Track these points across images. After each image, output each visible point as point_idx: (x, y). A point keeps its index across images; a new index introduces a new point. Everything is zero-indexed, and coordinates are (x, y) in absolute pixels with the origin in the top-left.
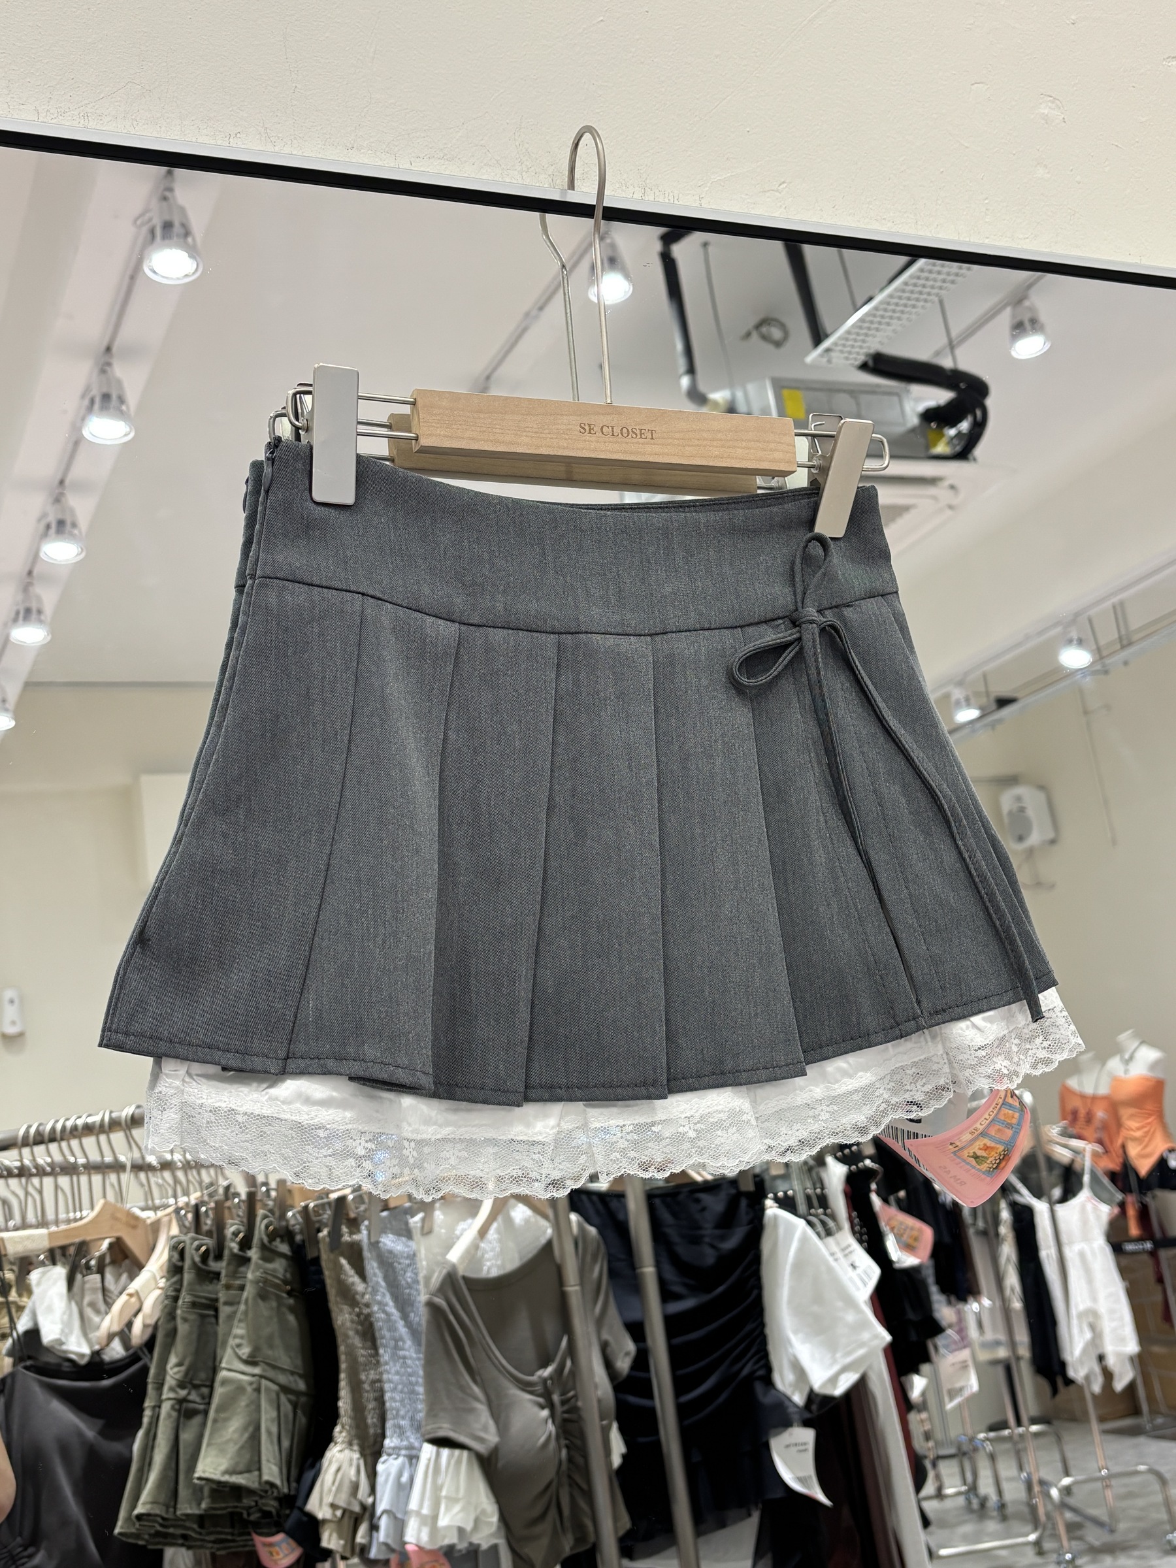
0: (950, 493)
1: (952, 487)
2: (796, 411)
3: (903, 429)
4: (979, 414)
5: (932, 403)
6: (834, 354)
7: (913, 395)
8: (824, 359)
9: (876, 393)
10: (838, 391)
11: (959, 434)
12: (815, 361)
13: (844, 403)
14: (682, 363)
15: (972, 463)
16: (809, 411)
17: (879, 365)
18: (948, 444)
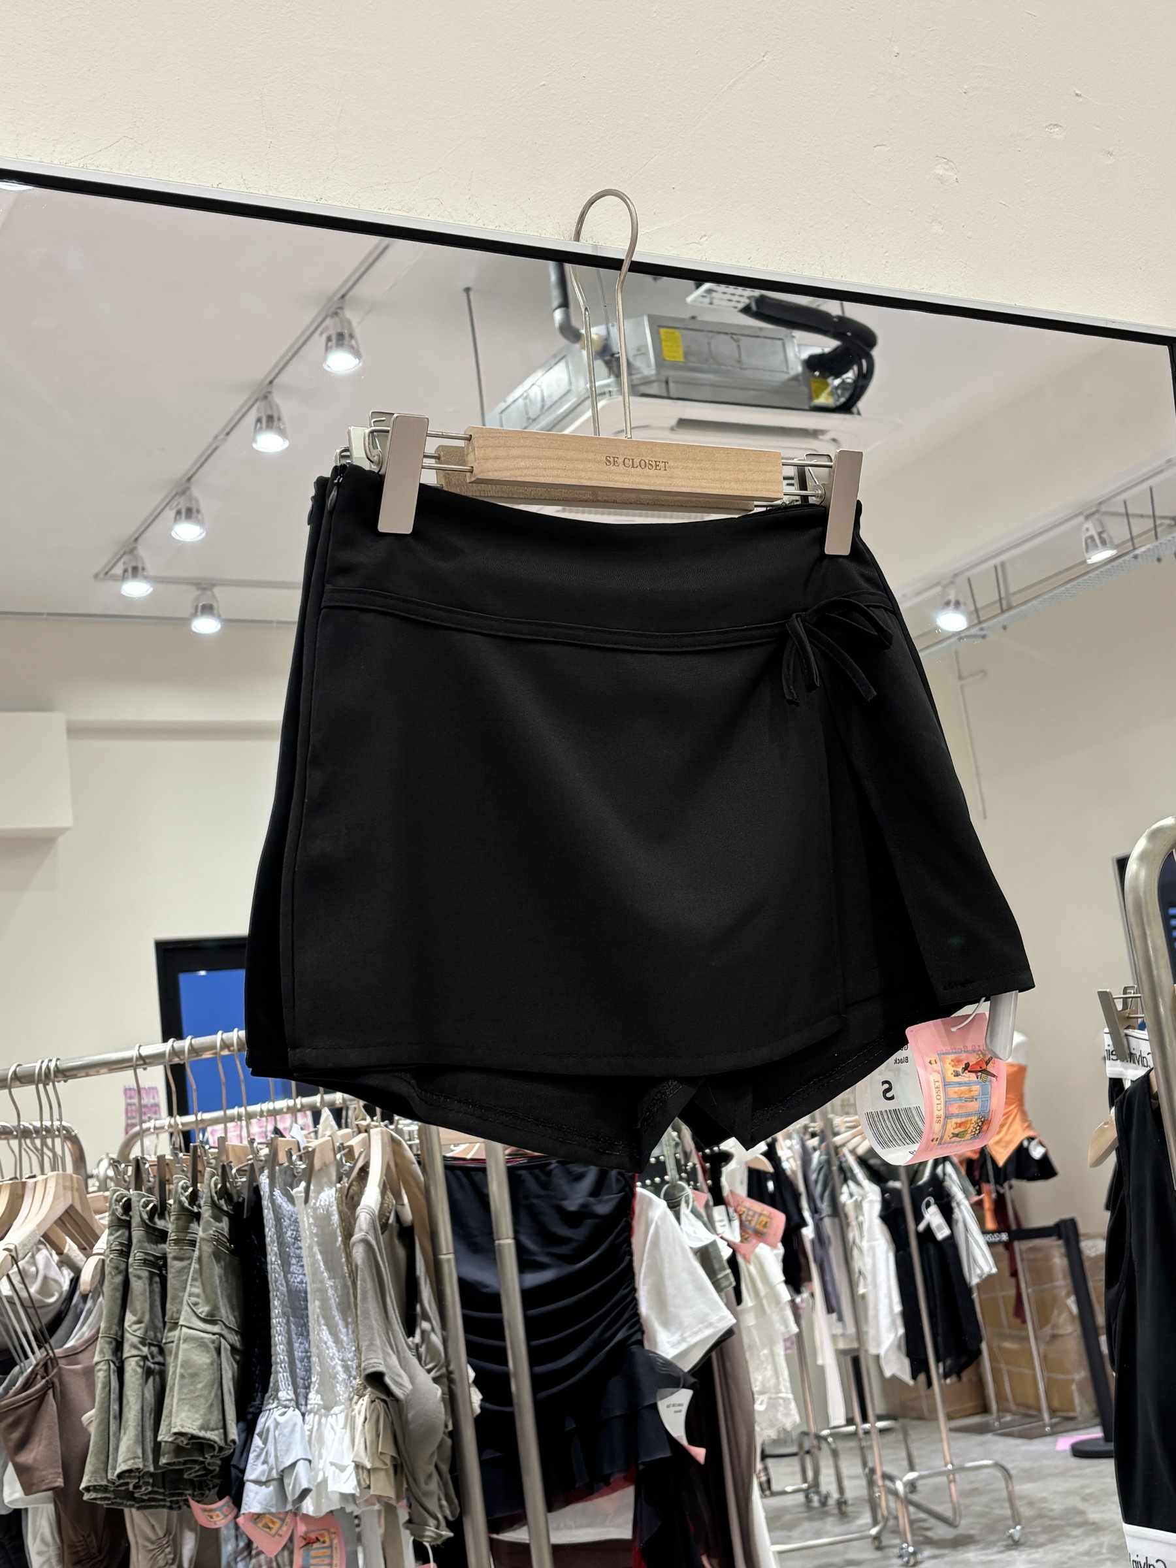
0: (833, 446)
2: (673, 352)
3: (786, 377)
4: (864, 362)
5: (817, 351)
6: (714, 294)
7: (795, 341)
8: (707, 300)
9: (758, 337)
10: (719, 333)
11: (843, 382)
12: (694, 301)
13: (724, 347)
14: (555, 296)
15: (857, 416)
16: (686, 354)
17: (762, 311)
18: (831, 394)
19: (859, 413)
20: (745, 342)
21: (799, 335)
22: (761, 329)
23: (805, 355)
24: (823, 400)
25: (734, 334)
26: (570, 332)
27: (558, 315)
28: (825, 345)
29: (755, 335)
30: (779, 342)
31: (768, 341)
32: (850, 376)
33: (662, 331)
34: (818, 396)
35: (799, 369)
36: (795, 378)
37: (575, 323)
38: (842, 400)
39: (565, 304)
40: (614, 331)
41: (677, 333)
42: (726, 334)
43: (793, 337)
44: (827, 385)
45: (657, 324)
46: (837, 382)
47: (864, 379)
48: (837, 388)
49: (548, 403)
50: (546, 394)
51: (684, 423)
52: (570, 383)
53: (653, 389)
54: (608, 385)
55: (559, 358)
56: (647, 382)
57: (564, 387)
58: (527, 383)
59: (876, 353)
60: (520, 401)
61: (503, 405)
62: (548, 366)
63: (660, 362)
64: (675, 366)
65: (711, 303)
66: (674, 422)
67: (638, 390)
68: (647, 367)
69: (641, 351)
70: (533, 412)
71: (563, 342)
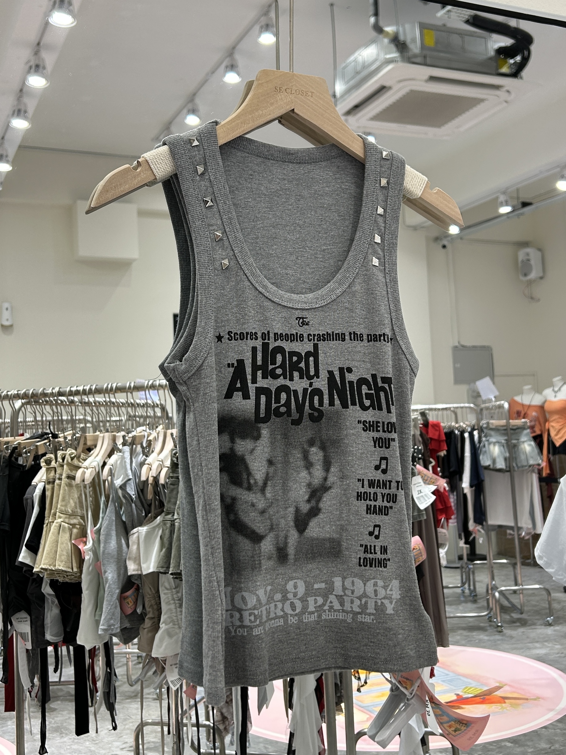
0: (507, 94)
1: (508, 91)
2: (430, 42)
3: (484, 57)
4: (526, 53)
5: (502, 44)
6: (452, 13)
7: (493, 39)
8: (447, 16)
9: (472, 36)
10: (454, 33)
11: (515, 62)
12: (442, 16)
13: (456, 40)
14: (371, 10)
15: (520, 80)
16: (437, 43)
17: (475, 22)
18: (508, 68)
19: (521, 78)
20: (467, 38)
21: (495, 36)
22: (474, 32)
23: (497, 46)
24: (505, 70)
25: (461, 34)
26: (378, 29)
27: (372, 20)
28: (506, 42)
29: (471, 34)
30: (483, 40)
31: (478, 39)
32: (518, 58)
33: (426, 31)
34: (501, 67)
35: (492, 53)
36: (491, 59)
37: (381, 23)
38: (514, 71)
39: (376, 14)
40: (401, 29)
41: (432, 33)
42: (457, 34)
43: (491, 37)
44: (506, 62)
45: (423, 27)
46: (512, 61)
47: (525, 60)
48: (511, 64)
49: (366, 64)
50: (366, 59)
51: (433, 79)
52: (378, 55)
53: (418, 60)
54: (395, 57)
55: (373, 41)
56: (415, 56)
57: (374, 57)
58: (356, 54)
59: (533, 48)
60: (353, 64)
61: (344, 65)
62: (367, 45)
63: (423, 47)
64: (430, 49)
65: (449, 18)
66: (426, 77)
67: (411, 60)
68: (415, 48)
69: (414, 40)
70: (359, 68)
71: (374, 34)
